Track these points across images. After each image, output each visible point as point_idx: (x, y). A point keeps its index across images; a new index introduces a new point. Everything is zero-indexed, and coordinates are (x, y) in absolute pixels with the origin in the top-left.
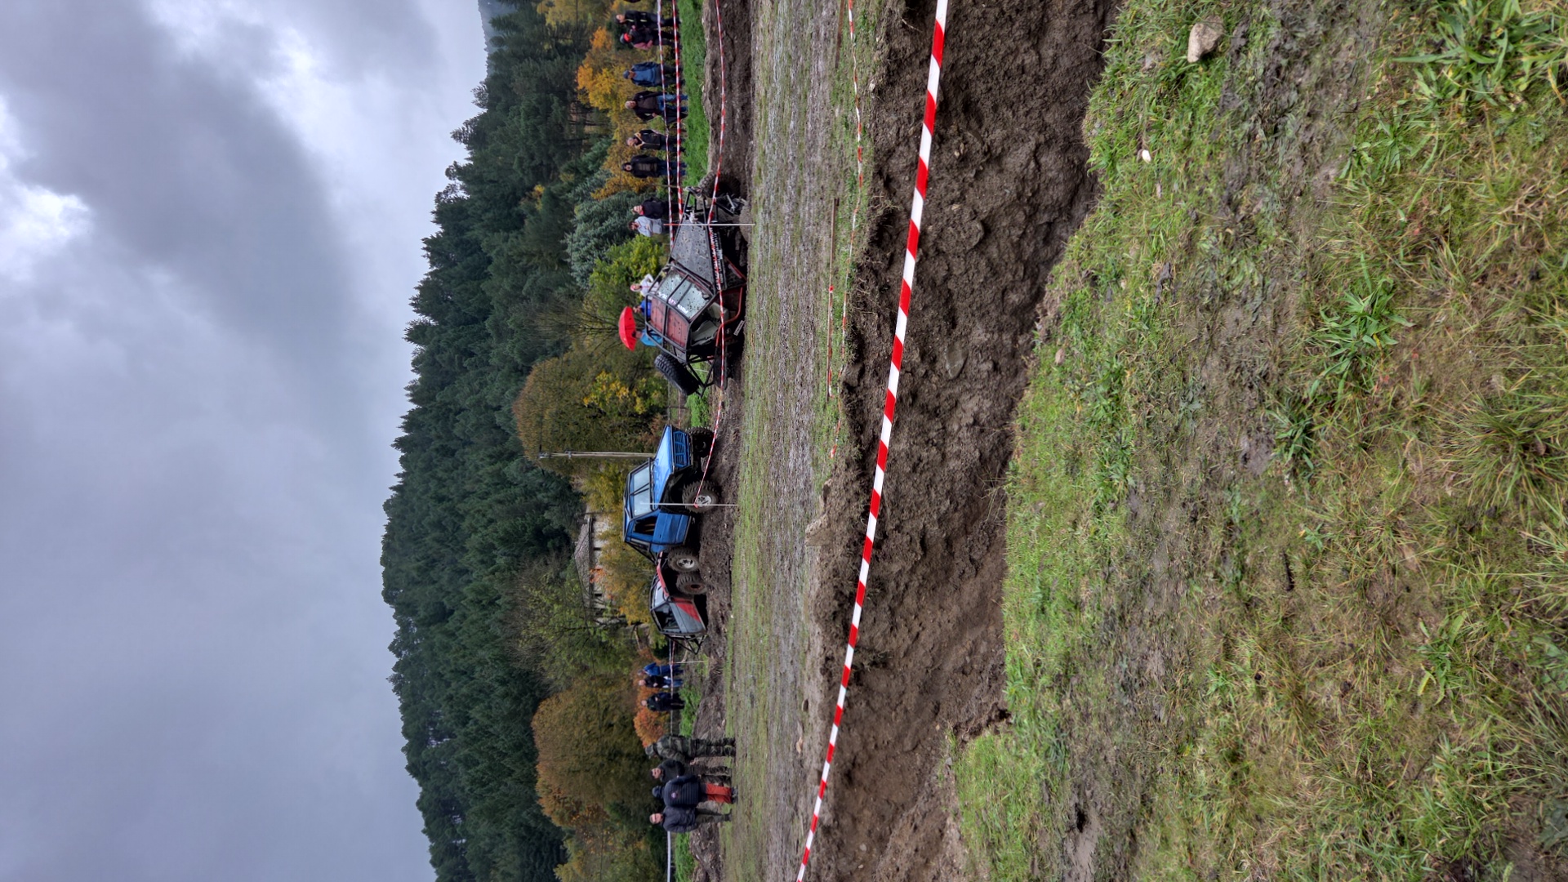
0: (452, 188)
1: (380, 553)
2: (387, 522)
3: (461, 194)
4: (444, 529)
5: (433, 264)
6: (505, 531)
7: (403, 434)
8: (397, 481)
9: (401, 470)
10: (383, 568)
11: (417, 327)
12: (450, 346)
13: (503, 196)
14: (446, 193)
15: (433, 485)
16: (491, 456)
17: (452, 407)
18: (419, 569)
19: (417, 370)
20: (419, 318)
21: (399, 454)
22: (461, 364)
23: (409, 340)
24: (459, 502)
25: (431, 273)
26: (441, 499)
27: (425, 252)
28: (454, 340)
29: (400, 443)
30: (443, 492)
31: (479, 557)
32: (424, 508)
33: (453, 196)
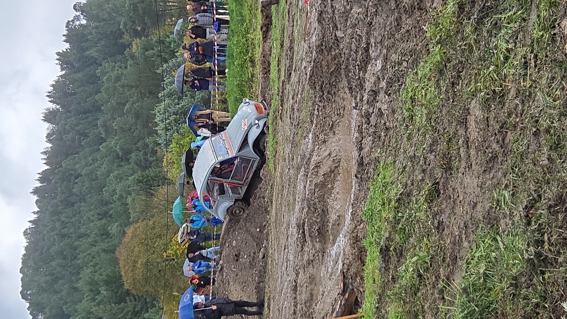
0: (77, 18)
1: (20, 266)
2: (26, 244)
3: (84, 22)
4: (65, 258)
5: (62, 69)
6: (108, 275)
7: (38, 184)
8: (34, 217)
9: (37, 209)
10: (21, 275)
11: (50, 112)
12: (73, 129)
13: (112, 32)
14: (73, 21)
15: (58, 225)
16: (99, 214)
17: (73, 172)
18: (47, 282)
19: (49, 141)
20: (52, 106)
21: (35, 198)
22: (80, 142)
23: (45, 121)
24: (76, 240)
25: (61, 76)
26: (64, 236)
27: (57, 62)
28: (76, 125)
29: (36, 191)
30: (65, 231)
31: (88, 287)
32: (52, 239)
33: (78, 23)
